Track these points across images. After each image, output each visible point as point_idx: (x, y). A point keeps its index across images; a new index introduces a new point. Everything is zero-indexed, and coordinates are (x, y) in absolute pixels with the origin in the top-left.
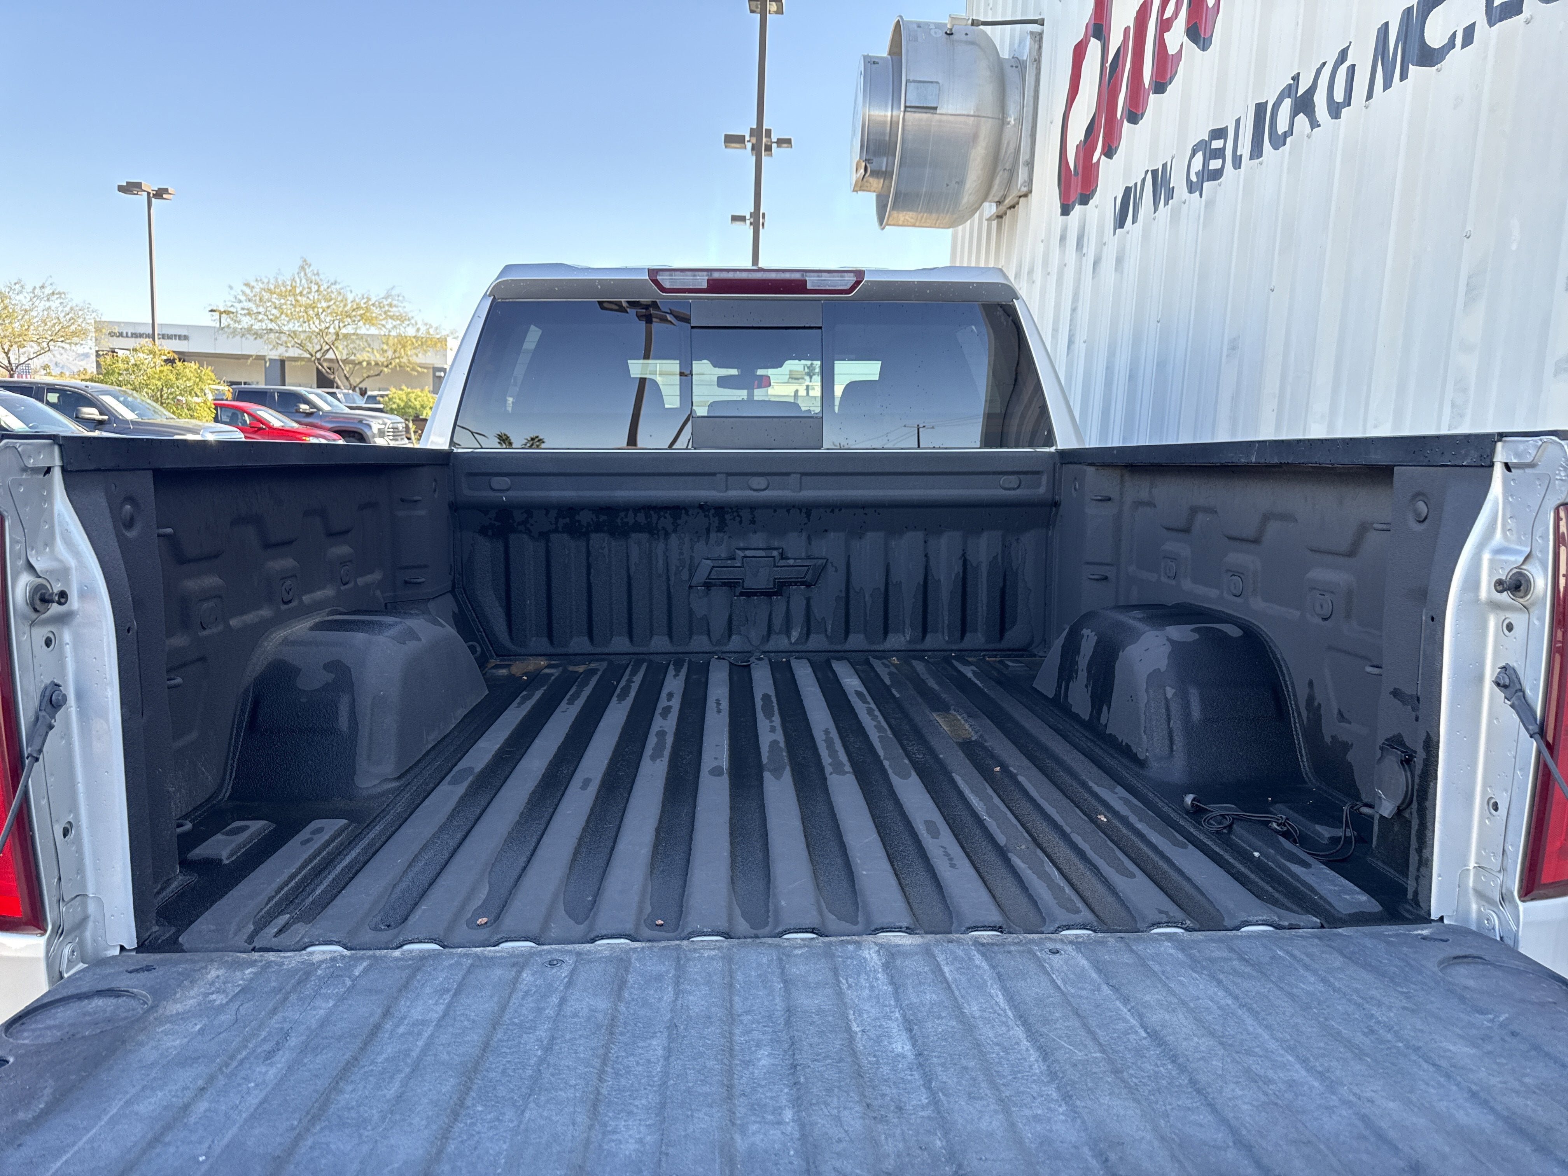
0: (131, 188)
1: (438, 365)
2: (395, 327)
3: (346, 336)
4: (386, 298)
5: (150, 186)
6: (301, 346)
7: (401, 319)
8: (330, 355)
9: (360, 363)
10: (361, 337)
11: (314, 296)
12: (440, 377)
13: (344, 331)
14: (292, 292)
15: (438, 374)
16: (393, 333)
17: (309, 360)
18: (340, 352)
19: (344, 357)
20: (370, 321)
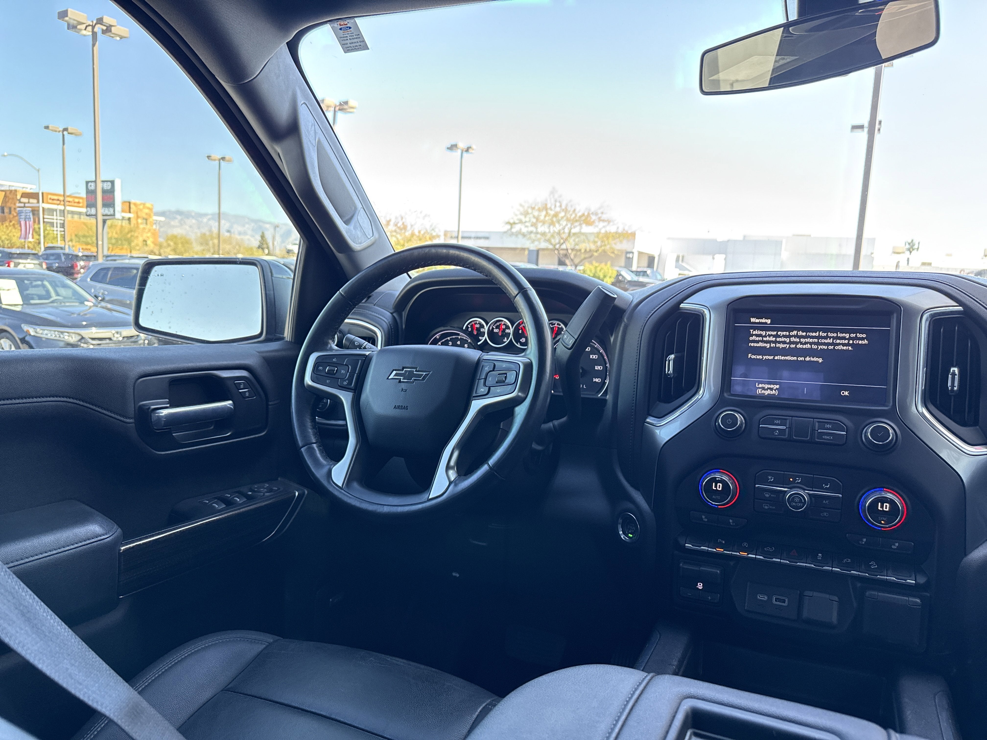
0: (453, 147)
1: (629, 250)
2: (604, 227)
3: (575, 234)
4: (600, 208)
5: (462, 145)
6: (549, 241)
7: (609, 221)
8: (564, 247)
9: (580, 250)
10: (584, 234)
11: (558, 209)
12: (629, 258)
13: (573, 231)
14: (545, 208)
15: (628, 255)
16: (603, 231)
17: (551, 250)
18: (569, 245)
19: (572, 247)
20: (589, 223)
